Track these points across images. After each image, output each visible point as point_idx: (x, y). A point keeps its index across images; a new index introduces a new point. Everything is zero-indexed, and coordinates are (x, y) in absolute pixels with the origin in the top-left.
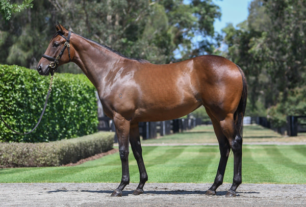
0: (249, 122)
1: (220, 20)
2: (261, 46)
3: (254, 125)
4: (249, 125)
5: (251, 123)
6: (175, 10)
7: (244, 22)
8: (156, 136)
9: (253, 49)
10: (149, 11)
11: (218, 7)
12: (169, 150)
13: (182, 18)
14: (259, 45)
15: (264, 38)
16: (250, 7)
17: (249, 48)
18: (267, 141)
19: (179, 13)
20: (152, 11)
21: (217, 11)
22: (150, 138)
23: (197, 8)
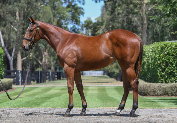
0: (103, 74)
1: (83, 16)
2: (103, 30)
3: (106, 75)
4: (102, 76)
5: (104, 74)
6: (57, 10)
7: (99, 17)
8: (45, 81)
9: (98, 32)
10: (39, 10)
11: (82, 9)
12: (43, 89)
13: (62, 14)
14: (101, 30)
15: (104, 26)
16: (102, 9)
17: (96, 31)
18: (102, 85)
19: (59, 12)
20: (41, 10)
21: (82, 10)
22: (41, 82)
23: (69, 9)
